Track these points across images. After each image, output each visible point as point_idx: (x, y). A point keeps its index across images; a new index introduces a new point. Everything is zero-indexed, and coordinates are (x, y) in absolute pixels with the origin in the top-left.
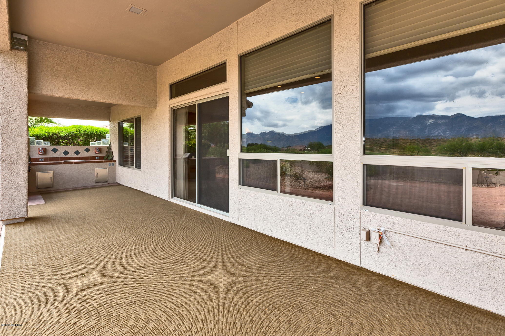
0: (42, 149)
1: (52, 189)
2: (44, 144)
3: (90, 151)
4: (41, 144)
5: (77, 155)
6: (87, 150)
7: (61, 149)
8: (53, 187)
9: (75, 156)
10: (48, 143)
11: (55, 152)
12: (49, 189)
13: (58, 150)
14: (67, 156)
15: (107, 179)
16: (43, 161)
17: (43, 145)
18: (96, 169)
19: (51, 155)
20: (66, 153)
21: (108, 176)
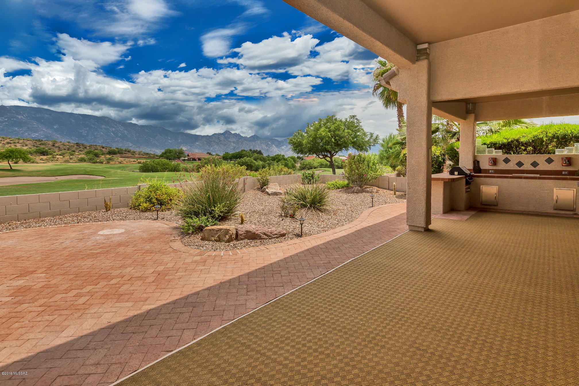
0: (492, 158)
1: (496, 207)
2: (496, 152)
3: (554, 162)
4: (492, 153)
5: (535, 167)
6: (550, 161)
7: (514, 158)
8: (497, 205)
9: (532, 168)
10: (499, 152)
11: (507, 163)
12: (492, 207)
13: (510, 161)
14: (522, 168)
15: (574, 206)
16: (493, 173)
17: (494, 154)
18: (555, 189)
19: (502, 166)
20: (520, 164)
21: (575, 202)
